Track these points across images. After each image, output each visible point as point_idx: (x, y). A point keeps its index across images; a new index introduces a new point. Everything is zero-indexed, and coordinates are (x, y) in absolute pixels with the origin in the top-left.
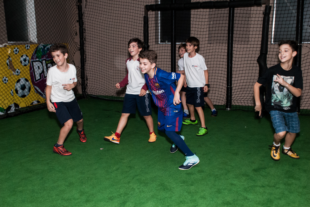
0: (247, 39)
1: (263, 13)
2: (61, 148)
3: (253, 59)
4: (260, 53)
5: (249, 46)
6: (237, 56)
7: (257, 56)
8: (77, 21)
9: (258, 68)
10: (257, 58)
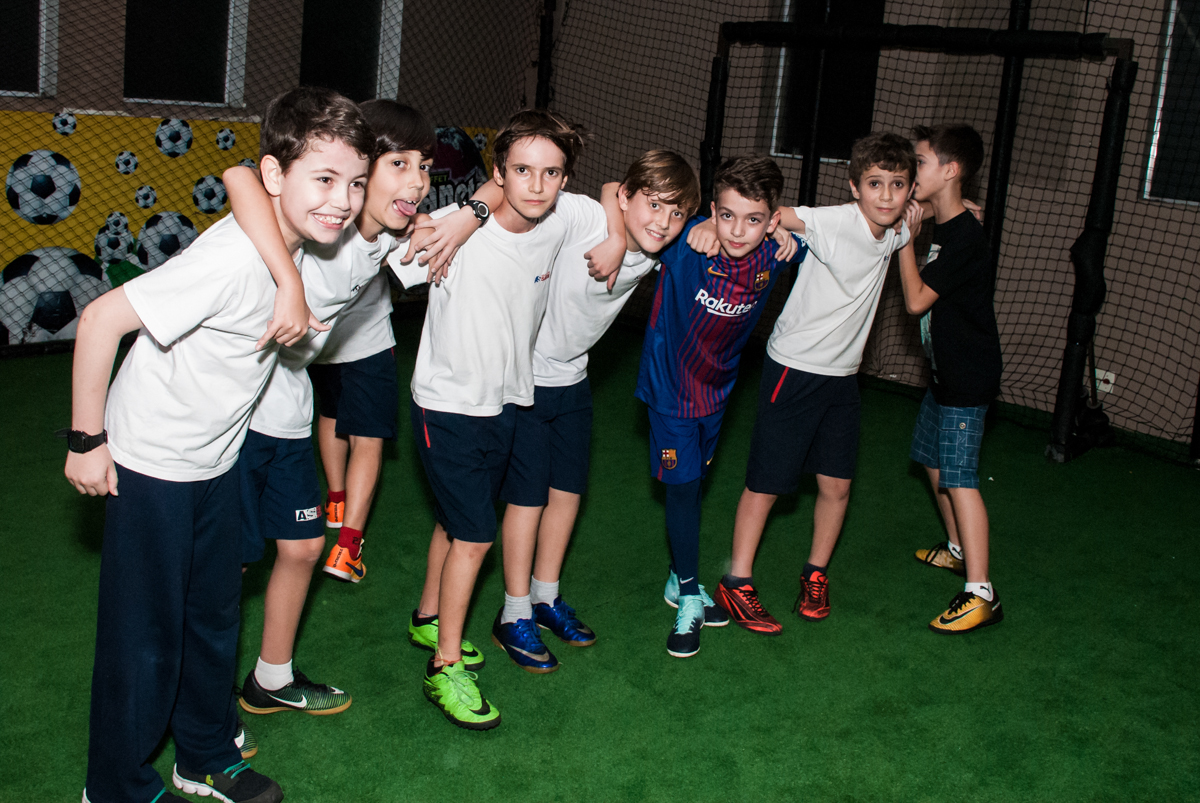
0: (1054, 173)
1: (1107, 84)
2: (745, 596)
3: (1058, 243)
4: (1083, 226)
5: (1060, 197)
6: (1017, 228)
7: (1075, 234)
8: (534, 64)
9: (1072, 279)
10: (1074, 241)
